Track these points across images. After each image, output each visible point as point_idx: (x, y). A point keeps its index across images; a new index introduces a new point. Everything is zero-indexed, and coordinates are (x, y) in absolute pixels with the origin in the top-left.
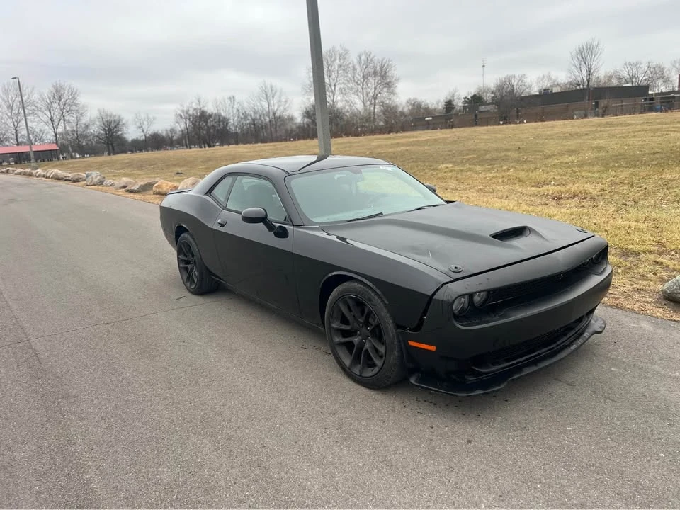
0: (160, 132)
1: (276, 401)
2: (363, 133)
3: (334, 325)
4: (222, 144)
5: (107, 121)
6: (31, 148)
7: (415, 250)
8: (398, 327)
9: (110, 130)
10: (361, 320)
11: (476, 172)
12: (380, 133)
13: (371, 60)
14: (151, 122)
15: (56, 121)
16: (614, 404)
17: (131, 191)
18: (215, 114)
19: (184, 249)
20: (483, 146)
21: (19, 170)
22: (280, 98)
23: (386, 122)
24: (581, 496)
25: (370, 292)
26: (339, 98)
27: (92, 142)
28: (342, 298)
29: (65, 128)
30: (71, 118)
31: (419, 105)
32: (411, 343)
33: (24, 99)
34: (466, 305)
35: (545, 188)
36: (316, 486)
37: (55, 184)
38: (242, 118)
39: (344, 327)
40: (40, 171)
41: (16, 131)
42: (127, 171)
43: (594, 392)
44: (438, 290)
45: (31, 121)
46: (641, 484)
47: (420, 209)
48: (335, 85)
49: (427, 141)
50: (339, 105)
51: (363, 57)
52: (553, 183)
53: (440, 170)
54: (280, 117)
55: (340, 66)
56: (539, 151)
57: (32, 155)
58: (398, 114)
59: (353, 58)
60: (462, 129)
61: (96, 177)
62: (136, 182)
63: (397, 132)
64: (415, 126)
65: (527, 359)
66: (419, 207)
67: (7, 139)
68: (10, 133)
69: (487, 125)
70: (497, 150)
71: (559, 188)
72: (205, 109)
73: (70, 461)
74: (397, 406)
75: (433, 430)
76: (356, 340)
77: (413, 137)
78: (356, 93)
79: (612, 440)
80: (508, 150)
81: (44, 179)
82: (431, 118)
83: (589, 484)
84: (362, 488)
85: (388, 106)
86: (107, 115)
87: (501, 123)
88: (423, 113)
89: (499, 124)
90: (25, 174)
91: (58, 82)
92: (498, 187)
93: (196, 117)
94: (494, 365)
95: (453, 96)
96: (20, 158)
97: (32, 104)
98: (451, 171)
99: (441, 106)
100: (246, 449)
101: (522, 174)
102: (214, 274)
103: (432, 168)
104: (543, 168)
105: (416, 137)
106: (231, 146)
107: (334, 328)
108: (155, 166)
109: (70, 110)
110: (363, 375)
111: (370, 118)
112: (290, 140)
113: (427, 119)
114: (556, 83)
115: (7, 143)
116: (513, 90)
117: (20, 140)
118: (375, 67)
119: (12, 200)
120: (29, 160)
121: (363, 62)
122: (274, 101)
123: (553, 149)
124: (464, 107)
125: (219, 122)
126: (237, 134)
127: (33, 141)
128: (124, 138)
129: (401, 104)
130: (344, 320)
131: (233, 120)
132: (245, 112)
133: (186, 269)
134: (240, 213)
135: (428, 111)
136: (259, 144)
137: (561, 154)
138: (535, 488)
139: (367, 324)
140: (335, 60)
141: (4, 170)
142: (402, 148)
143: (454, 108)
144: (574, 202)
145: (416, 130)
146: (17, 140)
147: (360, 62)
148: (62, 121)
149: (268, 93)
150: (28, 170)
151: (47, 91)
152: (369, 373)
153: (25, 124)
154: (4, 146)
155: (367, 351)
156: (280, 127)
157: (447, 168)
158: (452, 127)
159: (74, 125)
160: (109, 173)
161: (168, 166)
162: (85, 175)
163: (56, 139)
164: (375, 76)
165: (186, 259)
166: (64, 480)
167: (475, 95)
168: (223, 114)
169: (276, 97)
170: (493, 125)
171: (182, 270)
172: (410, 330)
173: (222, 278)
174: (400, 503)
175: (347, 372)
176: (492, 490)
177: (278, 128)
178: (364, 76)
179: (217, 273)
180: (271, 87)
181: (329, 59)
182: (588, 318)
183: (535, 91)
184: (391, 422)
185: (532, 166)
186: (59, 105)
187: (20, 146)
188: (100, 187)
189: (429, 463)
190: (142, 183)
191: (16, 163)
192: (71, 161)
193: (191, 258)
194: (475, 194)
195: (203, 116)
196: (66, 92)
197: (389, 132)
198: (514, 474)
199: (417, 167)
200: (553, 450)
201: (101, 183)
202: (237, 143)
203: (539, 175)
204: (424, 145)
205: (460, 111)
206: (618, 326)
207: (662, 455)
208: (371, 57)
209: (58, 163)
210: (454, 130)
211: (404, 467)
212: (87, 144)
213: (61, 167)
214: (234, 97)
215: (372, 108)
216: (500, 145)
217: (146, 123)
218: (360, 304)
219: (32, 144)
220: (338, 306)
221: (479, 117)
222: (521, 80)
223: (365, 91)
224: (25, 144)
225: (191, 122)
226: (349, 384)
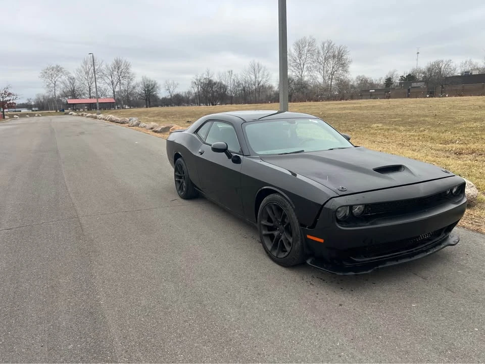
0: (181, 93)
1: (219, 267)
2: (322, 99)
3: (263, 222)
4: (221, 104)
5: (147, 85)
6: (97, 100)
7: (319, 175)
8: (301, 225)
9: (148, 90)
10: (280, 220)
11: (400, 131)
12: (334, 100)
13: (332, 47)
14: (175, 86)
15: (115, 83)
16: (452, 294)
17: (156, 132)
18: (218, 83)
19: (178, 168)
20: (408, 112)
21: (89, 115)
22: (264, 72)
23: (340, 92)
24: (408, 347)
25: (286, 201)
26: (306, 74)
27: (136, 99)
28: (268, 204)
29: (120, 88)
30: (125, 82)
31: (366, 81)
32: (309, 237)
33: (96, 68)
34: (348, 213)
35: (450, 145)
36: (233, 319)
37: (109, 124)
38: (236, 86)
39: (269, 224)
40: (101, 116)
41: (90, 88)
42: (156, 118)
43: (439, 284)
44: (328, 201)
45: (100, 83)
46: (454, 345)
47: (332, 149)
48: (304, 65)
49: (366, 107)
50: (306, 79)
51: (326, 45)
52: (457, 142)
53: (372, 128)
54: (263, 86)
55: (308, 51)
56: (452, 118)
57: (98, 106)
58: (350, 86)
59: (318, 45)
60: (396, 100)
61: (135, 121)
62: (160, 125)
63: (346, 100)
64: (361, 96)
65: (391, 256)
66: (332, 148)
67: (84, 94)
68: (86, 91)
69: (416, 98)
70: (418, 116)
71: (462, 146)
72: (212, 78)
73: (90, 287)
74: (298, 278)
75: (317, 295)
76: (276, 233)
77: (358, 103)
78: (319, 71)
79: (442, 316)
80: (427, 116)
81: (104, 121)
82: (374, 91)
83: (416, 341)
84: (262, 323)
85: (342, 81)
86: (147, 80)
87: (428, 96)
88: (369, 87)
89: (425, 97)
90: (92, 117)
91: (118, 58)
92: (414, 143)
93: (206, 84)
94: (366, 257)
95: (393, 75)
96: (91, 107)
97: (101, 71)
98: (380, 129)
99: (382, 82)
100: (195, 293)
101: (434, 134)
102: (196, 187)
103: (367, 126)
104: (452, 131)
105: (360, 104)
106: (227, 105)
107: (262, 224)
108: (175, 116)
109: (124, 76)
110: (278, 257)
111: (328, 88)
112: (268, 103)
113: (371, 91)
114: (476, 68)
115: (84, 97)
116: (441, 72)
117: (92, 95)
118: (334, 52)
119: (82, 133)
120: (96, 108)
121: (325, 48)
122: (260, 75)
123: (462, 117)
124: (400, 83)
125: (220, 88)
126: (232, 97)
127: (100, 96)
128: (157, 97)
129: (352, 79)
130: (269, 220)
131: (230, 88)
132: (239, 82)
133: (179, 182)
134: (211, 145)
135: (372, 85)
136: (247, 105)
137: (468, 121)
138: (377, 338)
139: (283, 222)
140: (305, 46)
141: (80, 114)
142: (347, 111)
143: (392, 84)
144: (471, 157)
145: (362, 99)
146: (90, 94)
147: (323, 48)
148: (119, 83)
149: (255, 69)
150: (95, 115)
151: (111, 63)
152: (282, 255)
153: (95, 85)
154: (82, 98)
155: (282, 240)
156: (262, 93)
157: (378, 127)
158: (389, 97)
159: (126, 86)
160: (144, 119)
161: (183, 117)
162: (128, 120)
163: (114, 96)
164: (333, 59)
165: (179, 175)
166: (85, 297)
167: (409, 75)
168: (224, 83)
169: (261, 72)
170: (421, 98)
171: (177, 182)
172: (308, 228)
173: (201, 189)
174: (284, 335)
175: (269, 254)
176: (347, 335)
177: (260, 94)
178: (325, 59)
179: (198, 185)
180: (258, 65)
181: (301, 46)
182: (446, 234)
183: (458, 73)
184: (291, 288)
185: (444, 129)
186: (118, 72)
187: (91, 99)
188: (137, 128)
189: (309, 315)
190: (163, 127)
191: (88, 110)
192: (122, 110)
193: (182, 175)
194: (395, 147)
195: (210, 84)
196: (123, 64)
197: (341, 100)
198: (365, 328)
199: (356, 124)
200: (397, 317)
201: (138, 125)
202: (232, 103)
203: (448, 136)
204: (364, 110)
205: (397, 86)
206: (473, 244)
207: (476, 329)
208: (332, 45)
209: (114, 111)
210: (390, 100)
211: (292, 315)
212: (133, 99)
213: (115, 113)
214: (232, 71)
215: (330, 82)
216: (422, 113)
217: (172, 87)
218: (279, 209)
219: (99, 98)
220: (266, 209)
221: (411, 91)
222: (447, 64)
223: (325, 69)
224: (95, 98)
225: (202, 87)
226: (269, 262)
